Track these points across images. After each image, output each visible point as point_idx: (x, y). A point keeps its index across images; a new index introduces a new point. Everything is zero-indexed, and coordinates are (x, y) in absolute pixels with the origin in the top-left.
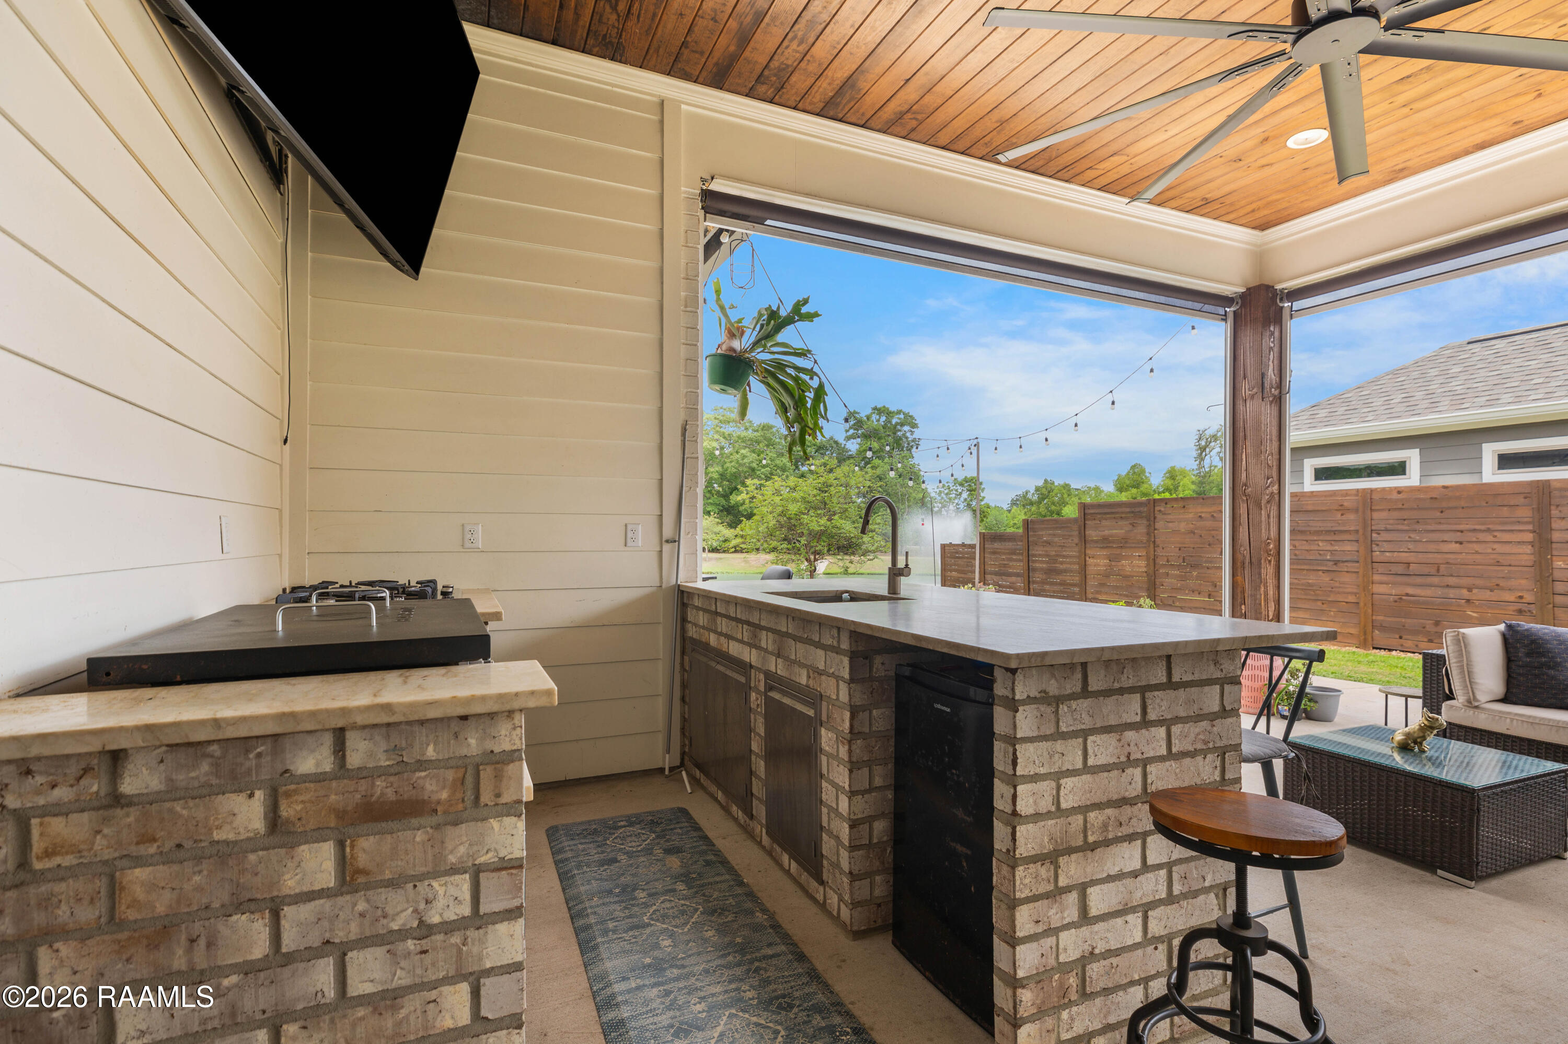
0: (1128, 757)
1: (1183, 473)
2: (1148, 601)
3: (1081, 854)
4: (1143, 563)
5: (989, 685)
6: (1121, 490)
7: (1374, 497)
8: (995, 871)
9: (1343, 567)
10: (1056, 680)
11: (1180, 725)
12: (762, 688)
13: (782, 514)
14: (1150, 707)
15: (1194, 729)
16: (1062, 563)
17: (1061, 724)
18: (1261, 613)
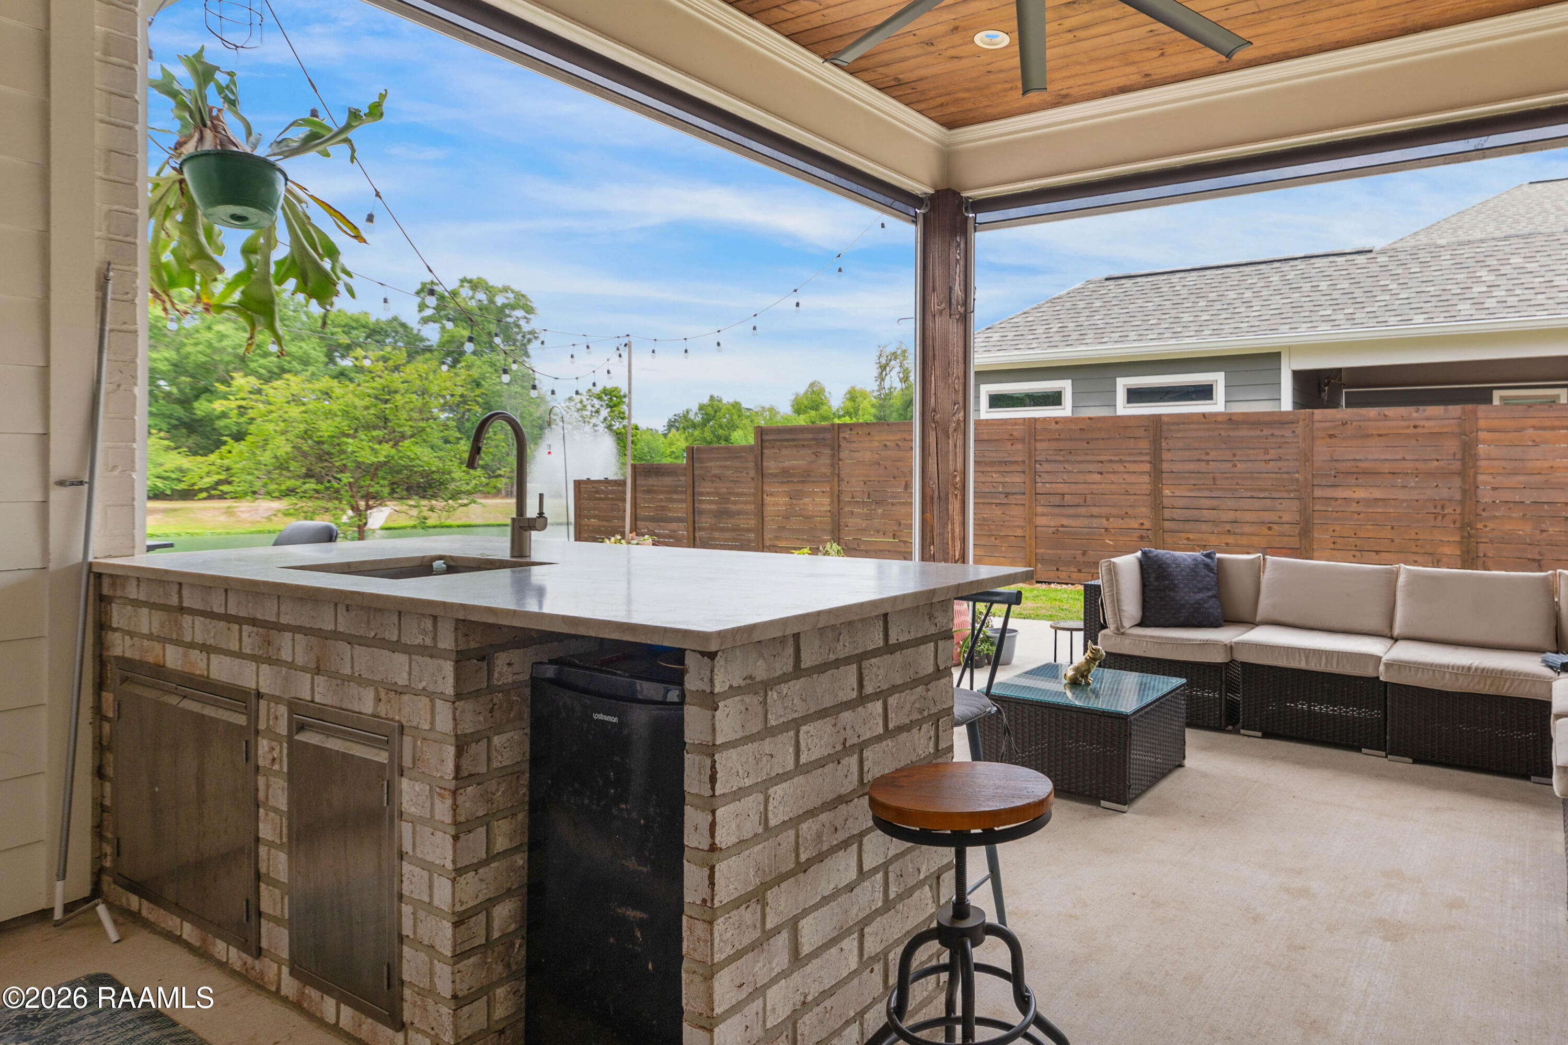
0: (844, 744)
1: (864, 395)
2: (835, 546)
3: (792, 879)
4: (827, 500)
5: (677, 679)
6: (798, 411)
7: (1037, 427)
8: (685, 934)
9: (1013, 499)
10: (764, 659)
11: (897, 695)
12: (283, 729)
13: (306, 435)
14: (866, 678)
15: (909, 697)
16: (735, 503)
17: (769, 716)
18: (948, 553)
